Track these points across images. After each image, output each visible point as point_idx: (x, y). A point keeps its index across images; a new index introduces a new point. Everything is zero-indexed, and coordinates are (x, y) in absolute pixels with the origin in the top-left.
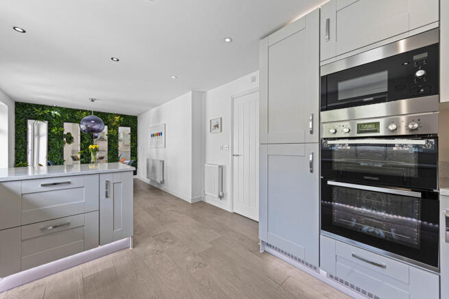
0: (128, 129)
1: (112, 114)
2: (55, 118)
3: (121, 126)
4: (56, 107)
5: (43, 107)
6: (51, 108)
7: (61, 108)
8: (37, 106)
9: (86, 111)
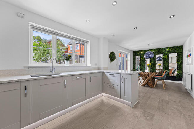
0: (176, 54)
1: (165, 48)
2: (142, 54)
3: (171, 53)
4: (142, 50)
5: (139, 51)
6: (141, 51)
7: (144, 50)
8: (137, 51)
9: (152, 49)
